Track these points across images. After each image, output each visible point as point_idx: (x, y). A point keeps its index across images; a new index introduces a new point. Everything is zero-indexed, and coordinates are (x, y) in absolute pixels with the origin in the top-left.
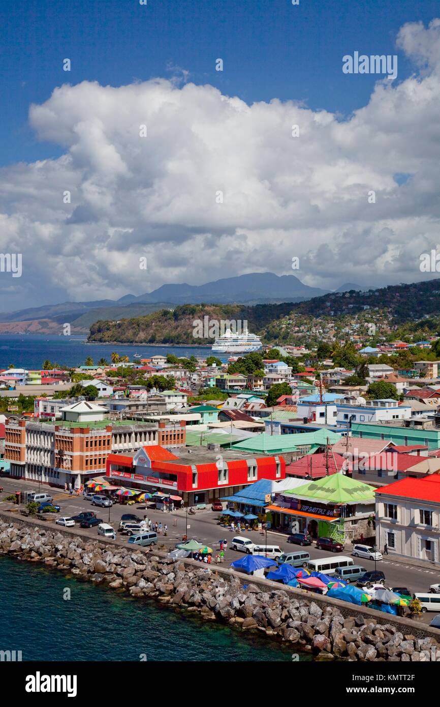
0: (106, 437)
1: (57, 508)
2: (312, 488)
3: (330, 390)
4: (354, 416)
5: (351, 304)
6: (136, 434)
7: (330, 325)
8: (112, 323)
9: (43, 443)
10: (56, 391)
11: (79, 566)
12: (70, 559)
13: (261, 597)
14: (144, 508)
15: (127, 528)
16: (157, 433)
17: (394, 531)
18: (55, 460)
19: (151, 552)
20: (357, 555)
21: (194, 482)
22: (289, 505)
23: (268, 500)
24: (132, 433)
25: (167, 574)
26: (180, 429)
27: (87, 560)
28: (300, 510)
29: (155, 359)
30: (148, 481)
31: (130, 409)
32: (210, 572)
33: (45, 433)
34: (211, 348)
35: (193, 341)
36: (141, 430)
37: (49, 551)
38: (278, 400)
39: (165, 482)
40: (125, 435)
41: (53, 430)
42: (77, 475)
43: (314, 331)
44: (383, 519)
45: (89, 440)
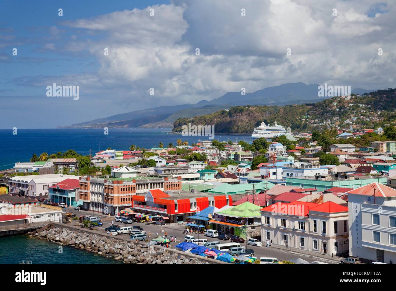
0: (133, 186)
1: (101, 224)
2: (232, 210)
3: (300, 160)
4: (292, 174)
5: (352, 103)
6: (151, 184)
7: (336, 118)
8: (188, 119)
9: (99, 189)
10: (130, 163)
11: (102, 251)
12: (98, 247)
13: (184, 261)
14: (149, 224)
15: (132, 232)
16: (164, 184)
17: (269, 231)
18: (105, 199)
19: (139, 243)
20: (249, 244)
21: (176, 209)
22: (221, 219)
23: (210, 217)
24: (149, 183)
25: (143, 253)
26: (177, 181)
27: (106, 247)
28: (226, 222)
29: (204, 143)
30: (153, 209)
31: (165, 172)
32: (164, 250)
33: (100, 184)
34: (251, 135)
35: (242, 131)
36: (154, 182)
37: (89, 244)
38: (258, 166)
39: (161, 210)
40: (144, 185)
41: (103, 182)
42: (116, 207)
43: (325, 123)
44: (265, 225)
45: (123, 187)
